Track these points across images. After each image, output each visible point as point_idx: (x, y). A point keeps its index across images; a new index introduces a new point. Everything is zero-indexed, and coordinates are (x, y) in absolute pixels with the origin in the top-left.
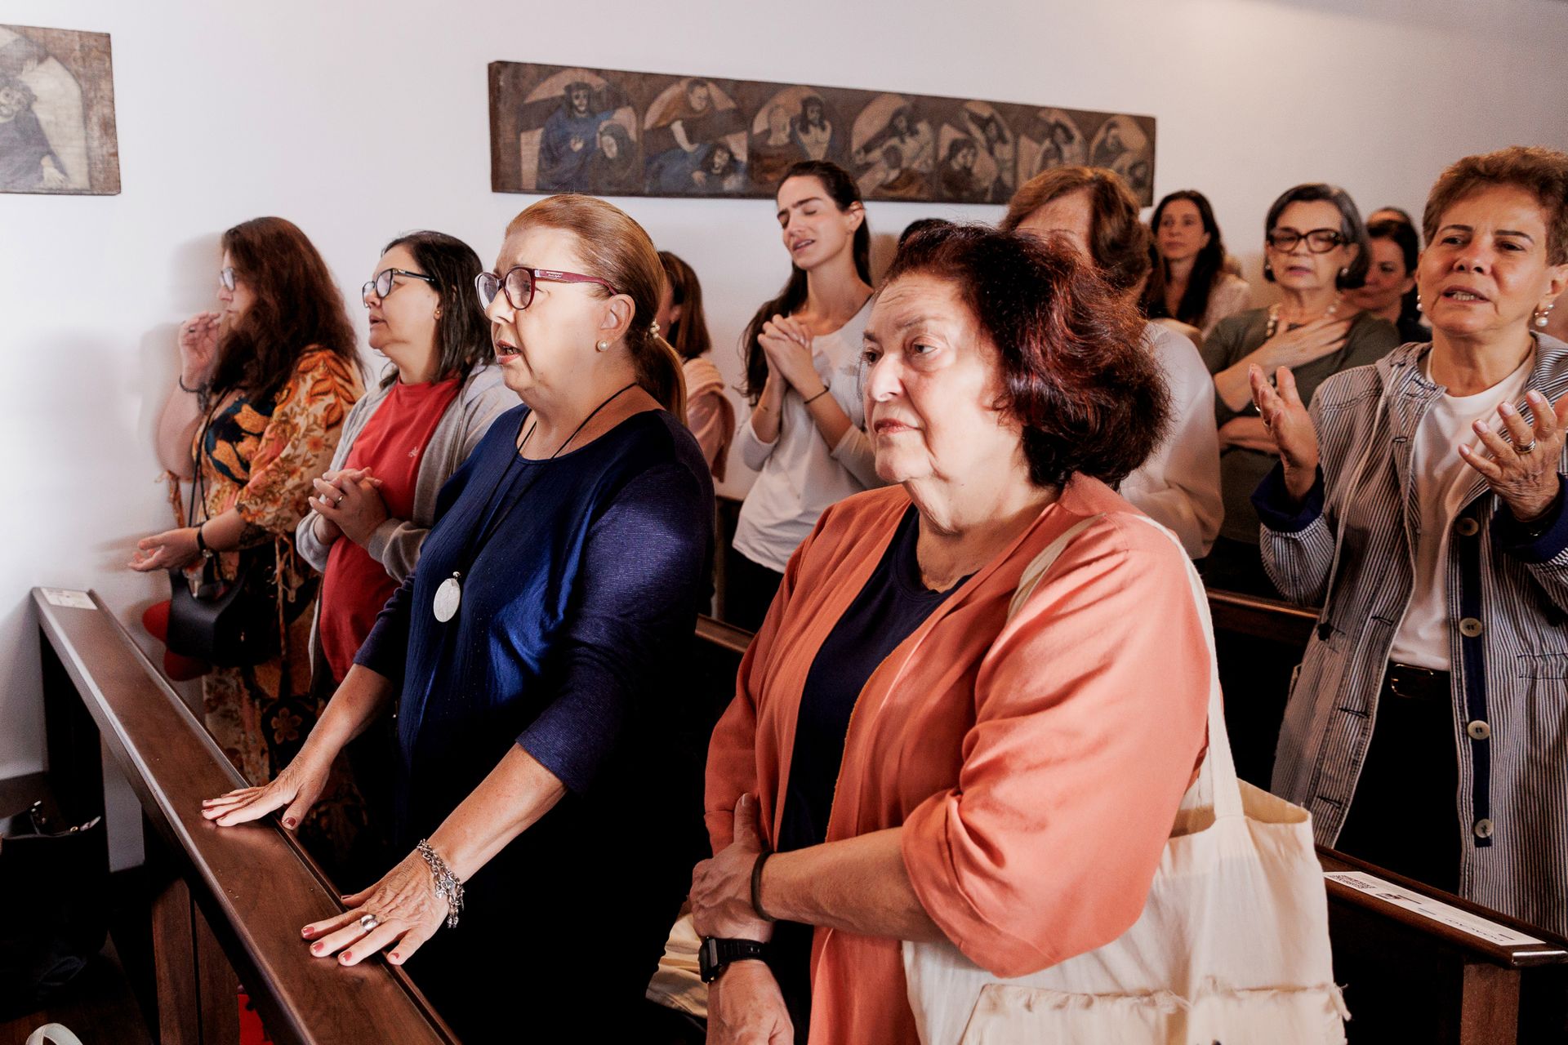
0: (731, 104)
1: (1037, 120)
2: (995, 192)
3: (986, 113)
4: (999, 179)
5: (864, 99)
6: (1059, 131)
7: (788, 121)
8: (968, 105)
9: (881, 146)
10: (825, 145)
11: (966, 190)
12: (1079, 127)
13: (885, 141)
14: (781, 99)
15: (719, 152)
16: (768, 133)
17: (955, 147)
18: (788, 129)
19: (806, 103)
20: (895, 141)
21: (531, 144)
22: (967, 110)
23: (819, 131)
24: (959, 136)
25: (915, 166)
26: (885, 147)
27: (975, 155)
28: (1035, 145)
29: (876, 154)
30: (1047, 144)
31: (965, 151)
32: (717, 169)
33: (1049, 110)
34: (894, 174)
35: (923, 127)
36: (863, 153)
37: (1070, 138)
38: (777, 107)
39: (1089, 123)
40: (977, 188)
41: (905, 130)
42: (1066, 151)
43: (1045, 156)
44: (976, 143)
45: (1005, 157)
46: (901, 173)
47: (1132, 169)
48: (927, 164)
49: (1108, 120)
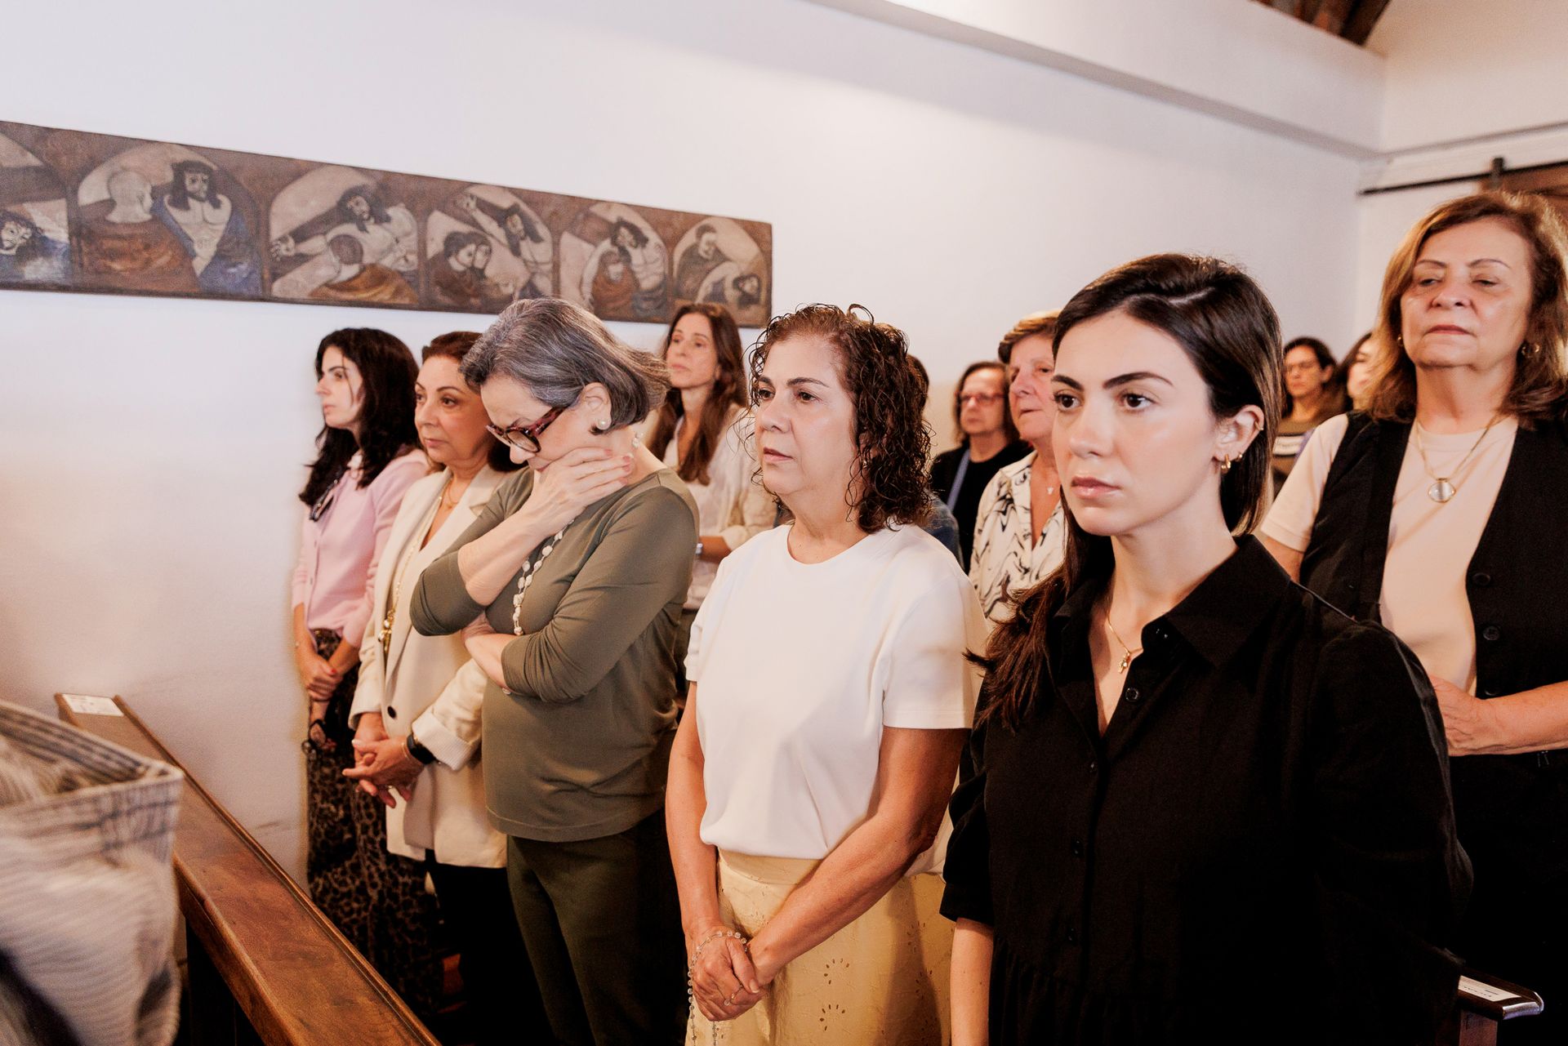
0: (32, 160)
1: (589, 216)
3: (505, 202)
4: (531, 285)
5: (293, 171)
6: (624, 231)
7: (149, 188)
8: (472, 190)
9: (325, 234)
10: (222, 227)
11: (476, 296)
12: (655, 229)
13: (330, 230)
14: (130, 159)
15: (10, 225)
16: (110, 204)
17: (453, 243)
18: (148, 202)
19: (180, 169)
20: (349, 229)
22: (472, 197)
23: (207, 207)
24: (463, 228)
25: (387, 262)
26: (331, 236)
27: (489, 252)
28: (587, 247)
29: (315, 244)
30: (606, 245)
31: (472, 247)
32: (8, 249)
33: (609, 204)
34: (349, 272)
35: (398, 214)
36: (291, 242)
37: (641, 240)
38: (125, 169)
39: (670, 224)
40: (495, 295)
41: (366, 216)
42: (637, 256)
43: (604, 262)
44: (490, 238)
45: (538, 259)
46: (363, 269)
47: (738, 282)
48: (407, 260)
49: (700, 223)
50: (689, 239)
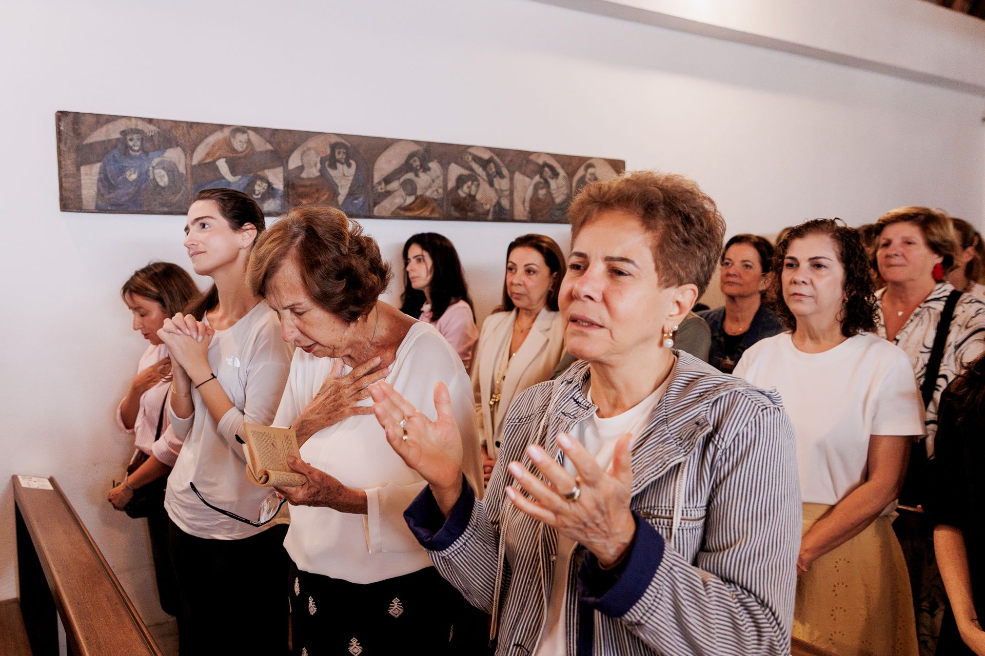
0: (269, 147)
1: (528, 161)
2: (495, 212)
3: (486, 156)
4: (498, 203)
5: (384, 144)
6: (547, 169)
7: (319, 159)
8: (470, 150)
9: (399, 179)
10: (351, 178)
11: (471, 211)
12: (563, 167)
13: (402, 176)
14: (311, 143)
15: (259, 182)
16: (301, 168)
17: (461, 180)
18: (319, 166)
19: (334, 147)
20: (410, 176)
21: (90, 177)
22: (470, 154)
23: (345, 167)
24: (465, 172)
25: (428, 194)
26: (402, 180)
27: (478, 186)
28: (527, 180)
29: (395, 185)
30: (537, 178)
31: (469, 183)
32: (257, 195)
33: (539, 154)
34: (410, 200)
35: (434, 165)
36: (383, 185)
37: (555, 174)
38: (309, 149)
39: (570, 164)
40: (480, 210)
41: (418, 168)
42: (553, 184)
43: (536, 188)
44: (479, 178)
45: (503, 188)
46: (416, 198)
48: (438, 192)
49: (584, 162)
50: (581, 172)
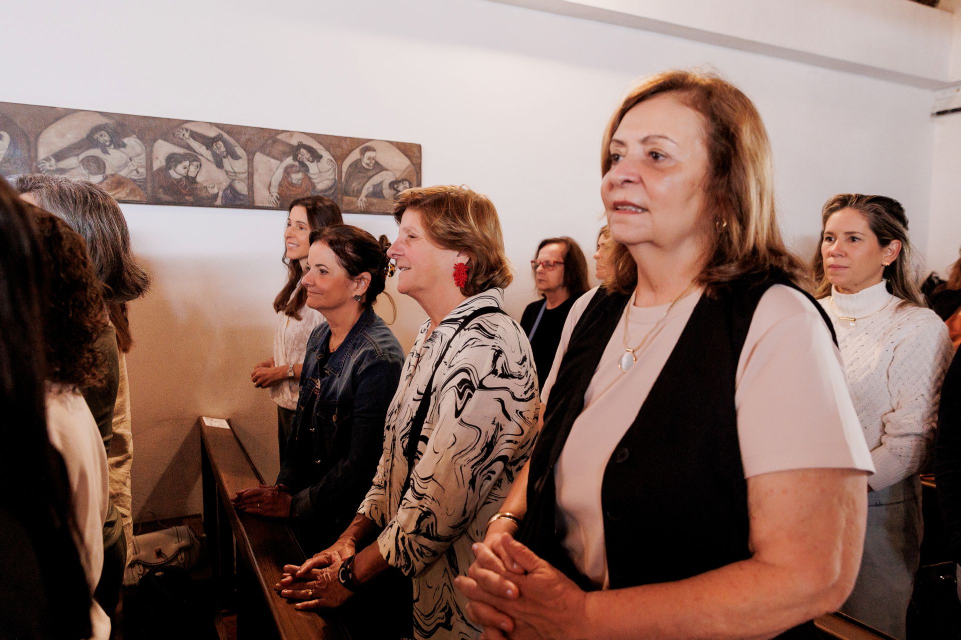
1: (275, 141)
2: (225, 197)
3: (212, 133)
4: (231, 187)
5: (53, 115)
6: (303, 151)
8: (187, 126)
9: (77, 155)
10: (4, 152)
11: (190, 195)
12: (328, 149)
13: (82, 152)
17: (172, 160)
20: (96, 152)
22: (187, 130)
24: (180, 151)
25: (123, 173)
26: (82, 156)
27: (200, 166)
28: (274, 162)
29: (71, 162)
30: (289, 160)
31: (187, 163)
33: (291, 133)
35: (132, 142)
36: (53, 161)
37: (316, 157)
39: (340, 146)
40: (204, 194)
41: (108, 143)
42: (313, 167)
43: (288, 171)
44: (200, 157)
45: (236, 170)
46: (105, 178)
47: (393, 185)
48: (138, 172)
49: (364, 145)
50: (355, 155)
